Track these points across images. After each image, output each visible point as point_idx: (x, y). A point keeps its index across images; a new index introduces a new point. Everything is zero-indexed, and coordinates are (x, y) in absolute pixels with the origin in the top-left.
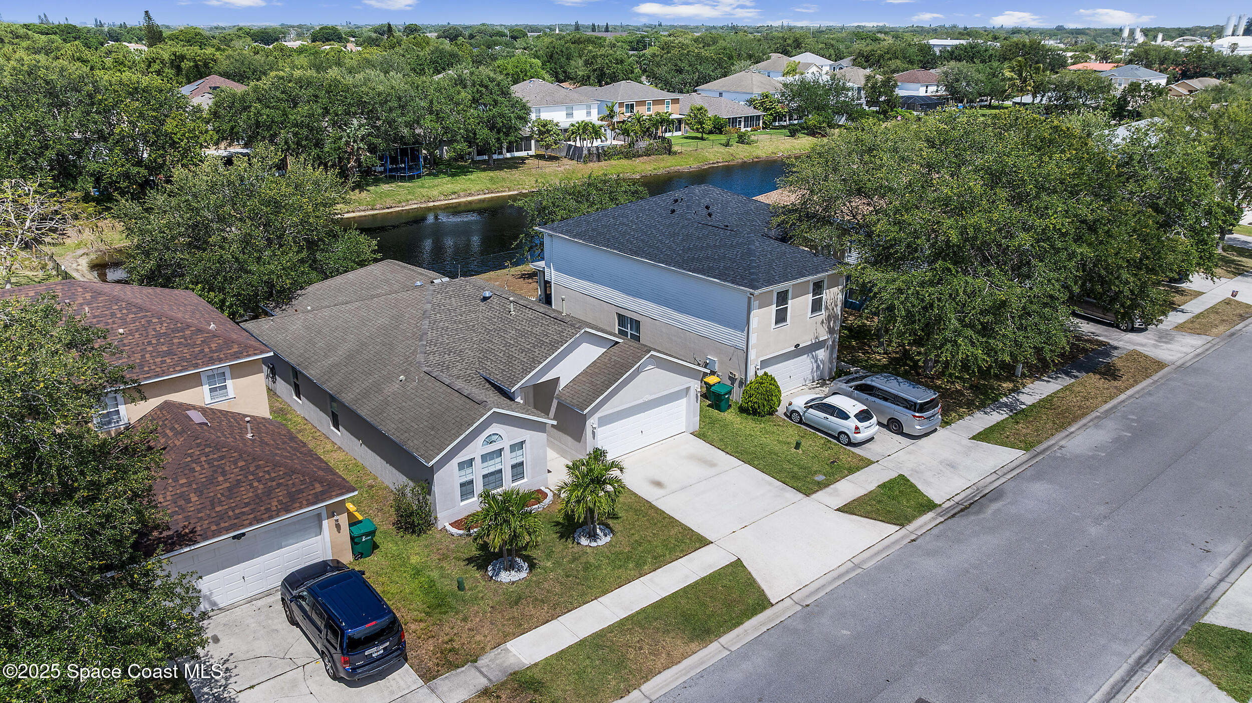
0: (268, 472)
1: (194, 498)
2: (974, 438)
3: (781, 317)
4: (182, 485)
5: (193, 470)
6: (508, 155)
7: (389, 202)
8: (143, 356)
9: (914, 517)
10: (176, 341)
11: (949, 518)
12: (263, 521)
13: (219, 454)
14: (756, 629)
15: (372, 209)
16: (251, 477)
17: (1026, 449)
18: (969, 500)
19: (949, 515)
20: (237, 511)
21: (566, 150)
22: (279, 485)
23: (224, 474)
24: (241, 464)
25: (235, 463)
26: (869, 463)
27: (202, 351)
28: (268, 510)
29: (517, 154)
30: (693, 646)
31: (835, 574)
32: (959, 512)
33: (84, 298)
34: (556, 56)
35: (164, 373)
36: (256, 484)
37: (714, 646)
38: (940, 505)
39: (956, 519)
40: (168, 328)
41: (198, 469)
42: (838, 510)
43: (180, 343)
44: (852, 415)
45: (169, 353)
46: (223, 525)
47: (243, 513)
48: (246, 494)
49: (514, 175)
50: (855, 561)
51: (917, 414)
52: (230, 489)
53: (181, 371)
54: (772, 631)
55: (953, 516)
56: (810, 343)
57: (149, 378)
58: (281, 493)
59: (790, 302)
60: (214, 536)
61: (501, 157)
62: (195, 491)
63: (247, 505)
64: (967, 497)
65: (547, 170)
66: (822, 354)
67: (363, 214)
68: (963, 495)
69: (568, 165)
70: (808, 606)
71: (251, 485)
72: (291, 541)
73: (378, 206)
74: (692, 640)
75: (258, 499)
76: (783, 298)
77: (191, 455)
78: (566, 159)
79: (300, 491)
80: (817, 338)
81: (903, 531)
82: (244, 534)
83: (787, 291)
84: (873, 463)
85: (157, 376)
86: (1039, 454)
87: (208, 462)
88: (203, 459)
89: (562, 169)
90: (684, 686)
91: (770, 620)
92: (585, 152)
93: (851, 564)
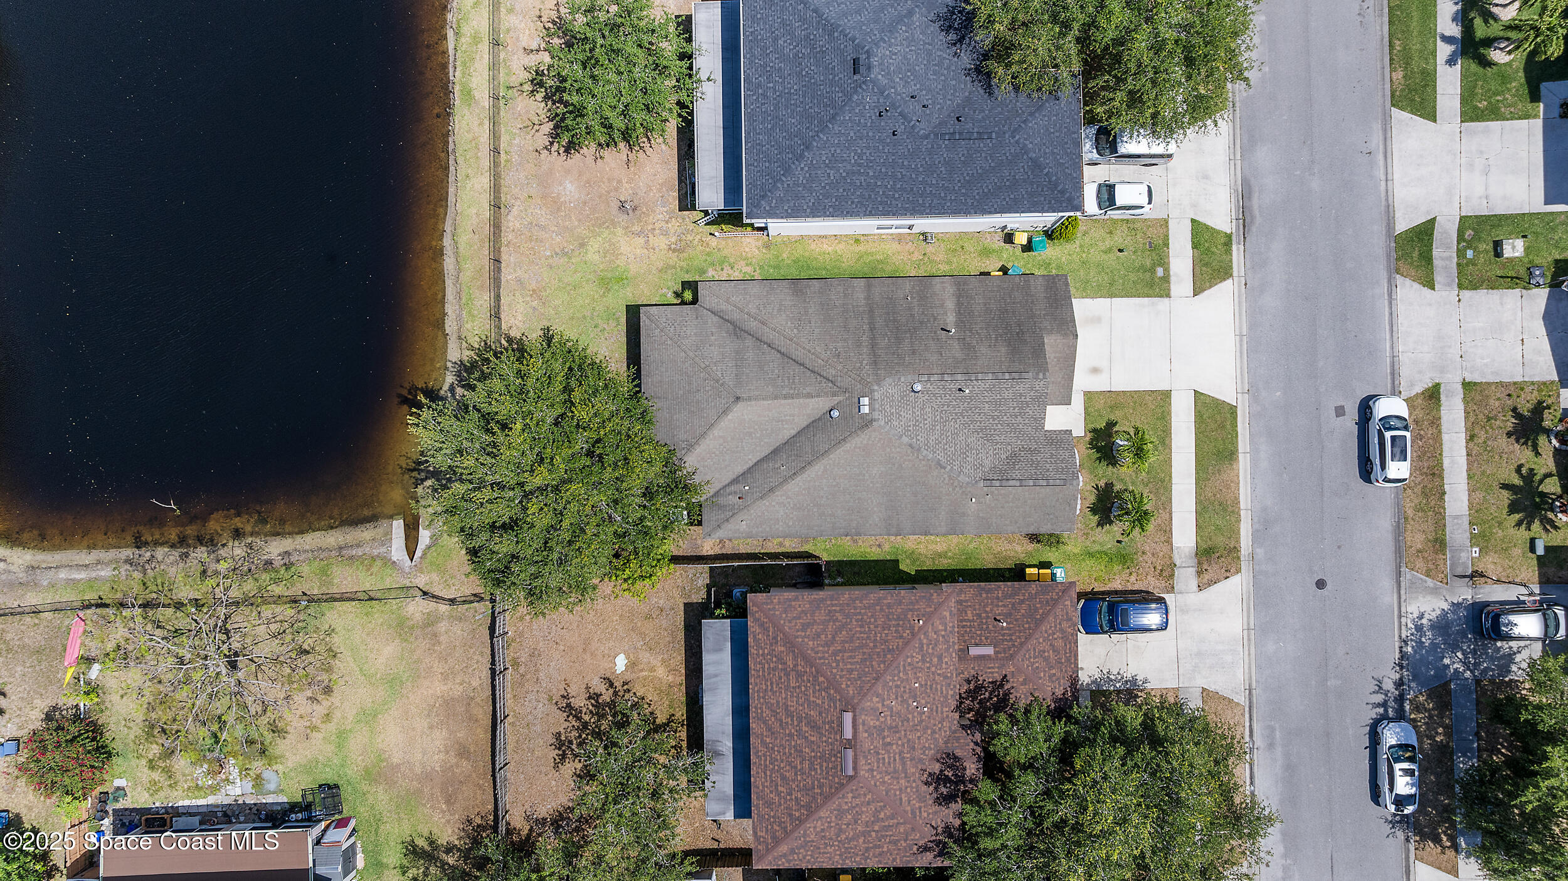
0: (1051, 627)
1: (1054, 671)
4: (1044, 676)
5: (1037, 667)
9: (1230, 261)
11: (1244, 241)
13: (1032, 650)
14: (1244, 428)
16: (1051, 637)
19: (1242, 239)
20: (1068, 651)
22: (1060, 624)
23: (1044, 652)
24: (1041, 640)
25: (1039, 643)
26: (1165, 222)
27: (943, 636)
31: (1238, 354)
32: (1244, 230)
36: (1055, 636)
37: (1241, 457)
38: (1232, 233)
39: (1247, 240)
41: (1037, 665)
42: (1194, 295)
43: (933, 648)
48: (1059, 643)
55: (1244, 238)
58: (1065, 625)
62: (1049, 669)
63: (1066, 645)
68: (1233, 207)
70: (1250, 390)
75: (1065, 638)
77: (1028, 666)
81: (1236, 278)
84: (1171, 219)
87: (1035, 658)
88: (1032, 660)
90: (1253, 490)
91: (1244, 416)
93: (1238, 337)
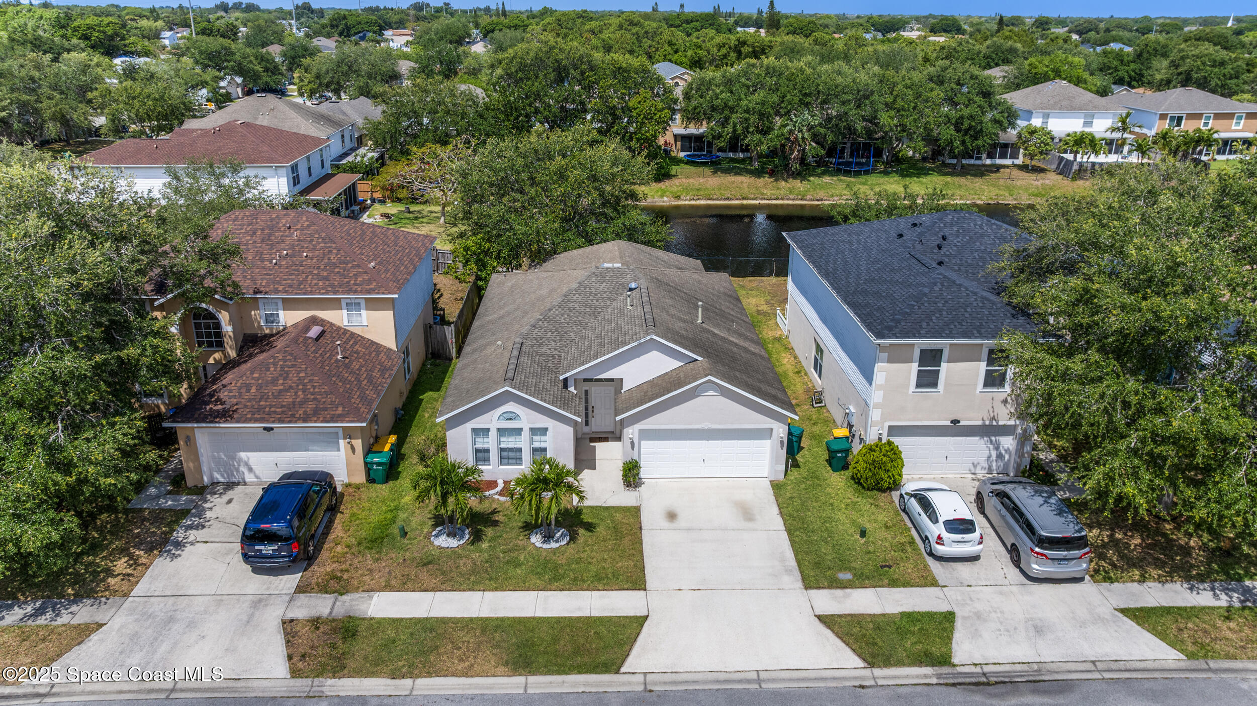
0: (314, 387)
1: (253, 390)
2: (1124, 611)
3: (928, 380)
4: (253, 378)
6: (988, 162)
7: (821, 194)
8: (307, 277)
9: (900, 663)
10: (337, 270)
11: (947, 685)
12: (283, 422)
13: (294, 363)
14: (576, 684)
15: (801, 199)
16: (301, 387)
17: (1191, 656)
18: (1008, 677)
19: (951, 681)
20: (273, 409)
21: (1057, 163)
22: (315, 399)
23: (285, 379)
24: (302, 375)
26: (934, 583)
27: (348, 282)
28: (293, 416)
29: (999, 161)
30: (501, 669)
31: (722, 677)
32: (969, 684)
33: (302, 225)
34: (1145, 55)
35: (311, 293)
36: (300, 393)
37: (521, 680)
38: (954, 666)
39: (953, 689)
40: (339, 259)
41: (272, 369)
42: (819, 617)
43: (338, 272)
44: (941, 520)
45: (326, 278)
46: (256, 416)
47: (275, 412)
48: (288, 399)
49: (978, 183)
50: (763, 675)
51: (1037, 549)
52: (280, 391)
53: (323, 294)
54: (584, 696)
55: (954, 685)
56: (980, 423)
57: (299, 294)
58: (311, 406)
59: (944, 366)
60: (244, 422)
61: (978, 162)
62: (258, 385)
63: (282, 406)
64: (1009, 672)
65: (1019, 183)
66: (1008, 442)
67: (791, 202)
68: (1007, 668)
69: (1052, 179)
70: (651, 691)
71: (296, 393)
72: (315, 448)
73: (808, 197)
74: (506, 664)
75: (292, 405)
76: (931, 358)
78: (1054, 174)
79: (325, 409)
80: (993, 418)
81: (867, 672)
82: (272, 429)
83: (941, 351)
84: (938, 586)
85: (305, 294)
86: (1210, 670)
89: (1039, 183)
91: (599, 684)
92: (1075, 167)
93: (754, 676)
